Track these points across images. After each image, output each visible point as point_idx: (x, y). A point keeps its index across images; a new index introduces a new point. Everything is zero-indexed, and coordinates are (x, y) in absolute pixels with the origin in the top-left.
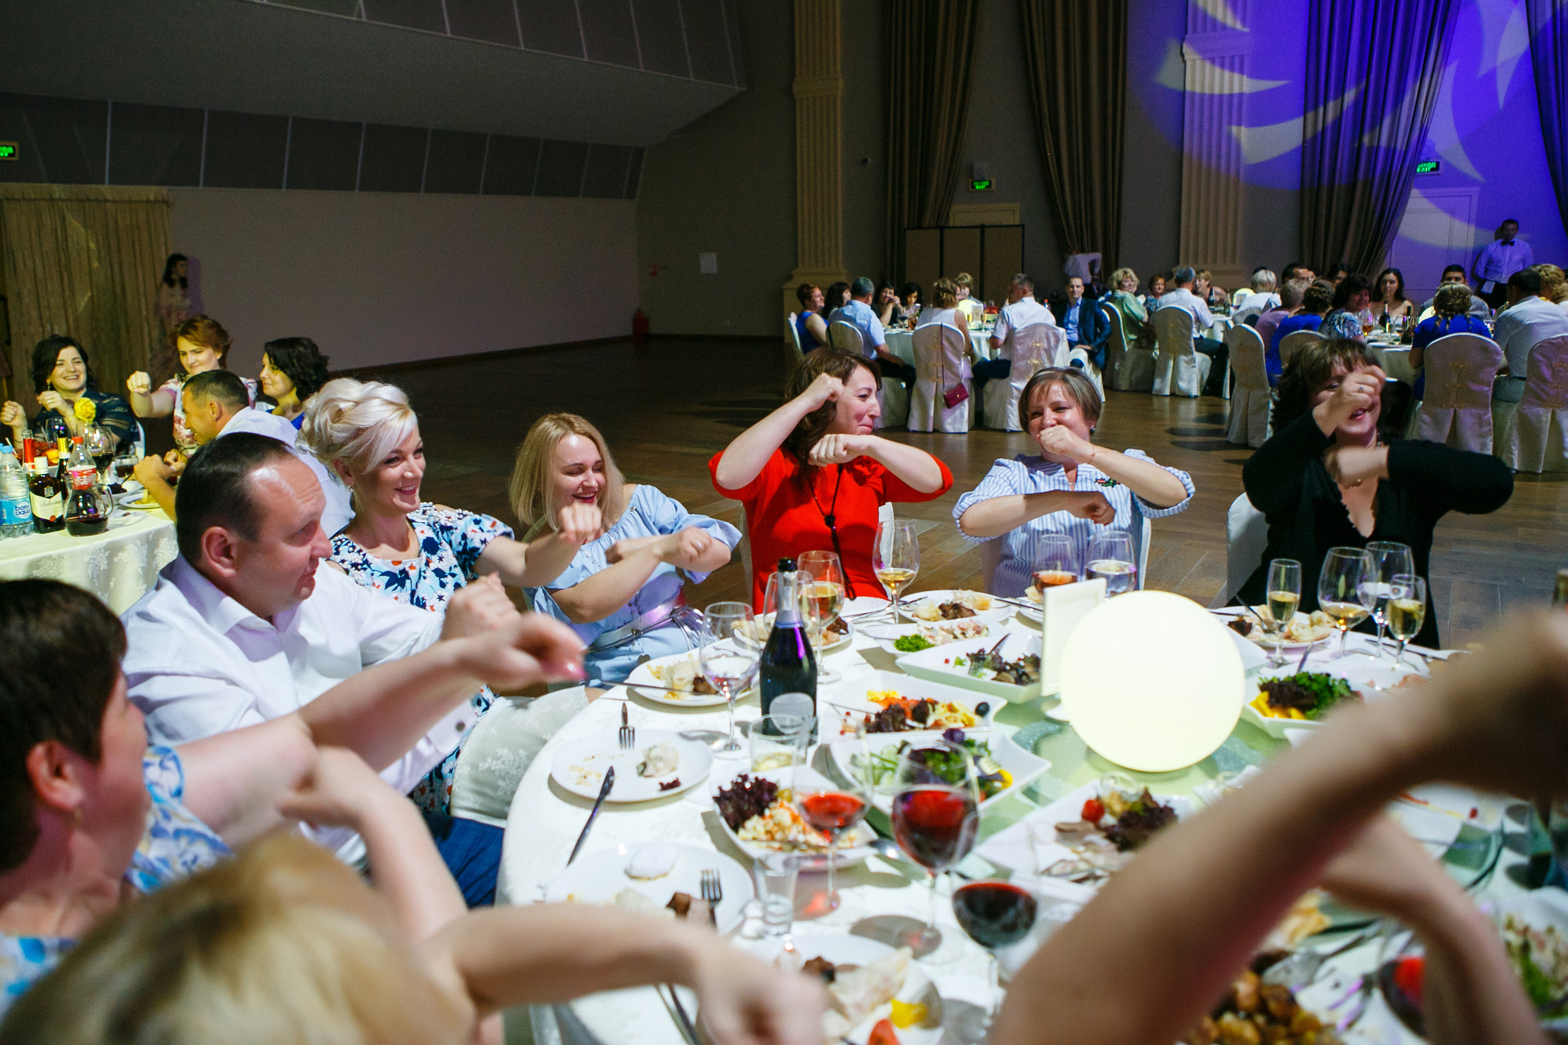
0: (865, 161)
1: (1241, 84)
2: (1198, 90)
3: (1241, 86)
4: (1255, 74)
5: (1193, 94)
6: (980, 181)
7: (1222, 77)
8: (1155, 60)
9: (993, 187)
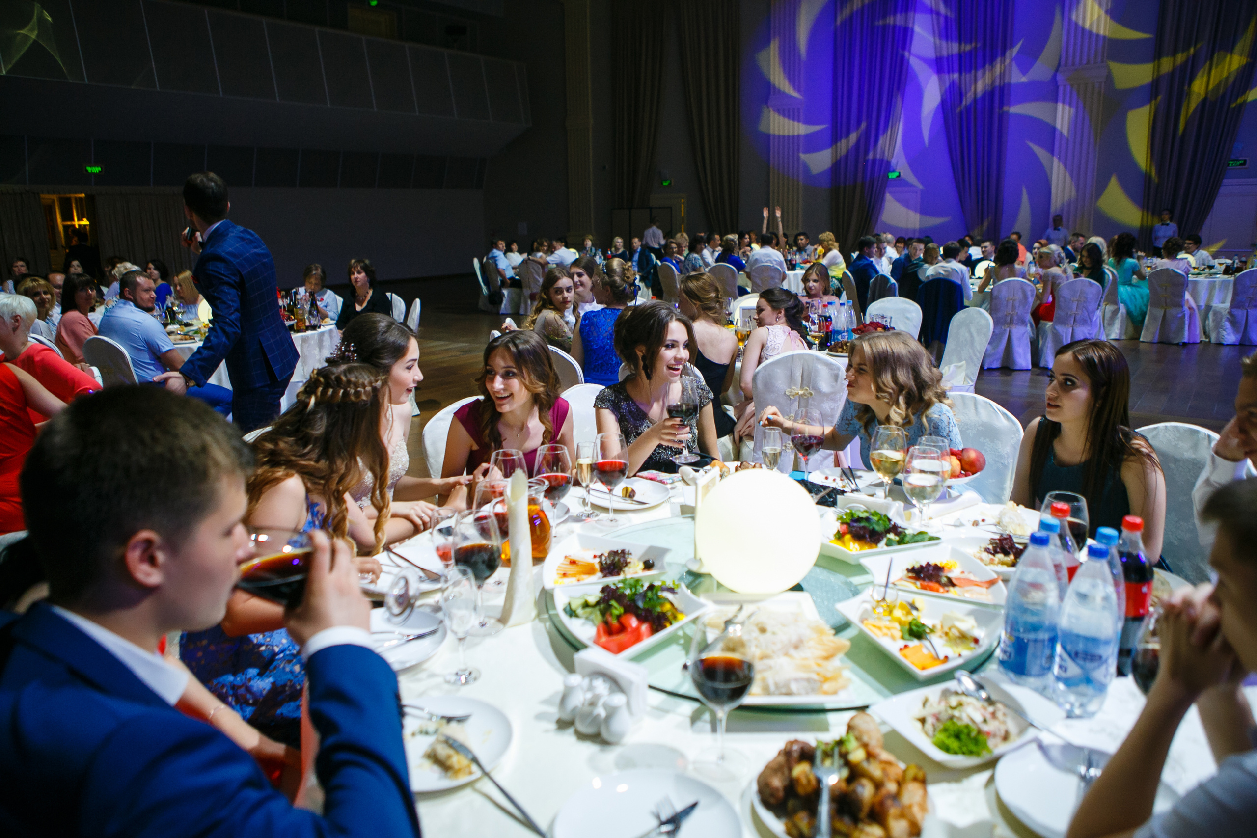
0: (604, 168)
1: (801, 129)
2: (777, 133)
3: (799, 129)
4: (808, 122)
5: (774, 135)
6: (666, 180)
7: (793, 125)
8: (757, 117)
9: (673, 184)
